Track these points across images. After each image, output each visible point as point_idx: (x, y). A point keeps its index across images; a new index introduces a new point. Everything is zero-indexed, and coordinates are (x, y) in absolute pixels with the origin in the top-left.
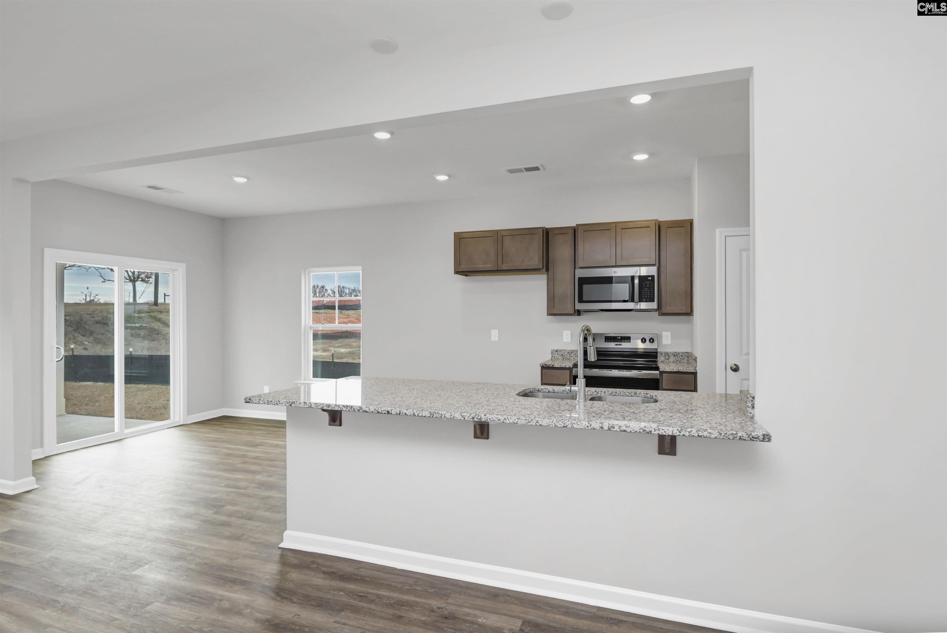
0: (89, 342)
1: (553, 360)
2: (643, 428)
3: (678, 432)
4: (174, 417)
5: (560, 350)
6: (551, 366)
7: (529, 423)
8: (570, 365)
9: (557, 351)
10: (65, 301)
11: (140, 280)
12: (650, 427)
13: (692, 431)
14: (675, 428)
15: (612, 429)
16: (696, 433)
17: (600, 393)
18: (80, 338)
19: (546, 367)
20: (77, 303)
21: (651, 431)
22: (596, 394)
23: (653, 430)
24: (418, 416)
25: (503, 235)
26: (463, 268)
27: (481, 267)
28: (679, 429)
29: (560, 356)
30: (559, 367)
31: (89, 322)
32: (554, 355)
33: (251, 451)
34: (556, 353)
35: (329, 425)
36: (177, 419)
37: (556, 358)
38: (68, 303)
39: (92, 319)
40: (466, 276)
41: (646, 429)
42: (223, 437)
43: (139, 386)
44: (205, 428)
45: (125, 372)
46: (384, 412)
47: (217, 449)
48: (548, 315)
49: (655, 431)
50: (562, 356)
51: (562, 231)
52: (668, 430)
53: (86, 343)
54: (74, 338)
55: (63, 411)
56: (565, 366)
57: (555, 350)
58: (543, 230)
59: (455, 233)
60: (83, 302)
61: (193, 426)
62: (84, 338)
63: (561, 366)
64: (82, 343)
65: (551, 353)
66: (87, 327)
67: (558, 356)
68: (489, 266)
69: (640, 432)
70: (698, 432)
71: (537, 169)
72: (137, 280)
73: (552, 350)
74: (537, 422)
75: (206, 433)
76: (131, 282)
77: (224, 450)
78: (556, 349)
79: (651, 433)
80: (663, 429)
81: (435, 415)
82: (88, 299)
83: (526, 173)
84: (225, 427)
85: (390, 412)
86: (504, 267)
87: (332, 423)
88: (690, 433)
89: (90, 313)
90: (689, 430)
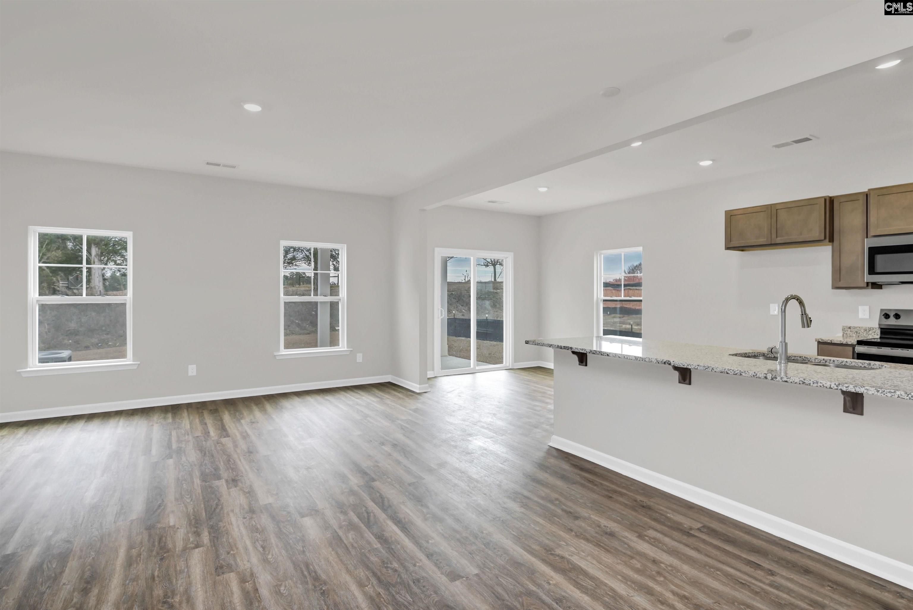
0: (465, 310)
1: (845, 337)
2: (803, 380)
3: (835, 386)
4: (506, 363)
5: (854, 327)
6: (828, 341)
7: (706, 370)
8: (853, 342)
9: (850, 328)
10: (448, 281)
11: (499, 263)
12: (809, 380)
13: (849, 386)
14: (833, 383)
15: (774, 379)
16: (853, 389)
17: (828, 362)
18: (460, 307)
19: (822, 342)
20: (460, 282)
21: (810, 384)
22: (824, 362)
23: (812, 383)
24: (627, 358)
25: (777, 208)
26: (734, 243)
27: (752, 242)
28: (837, 384)
29: (854, 333)
30: (839, 343)
31: (465, 296)
32: (846, 332)
33: (549, 390)
34: (849, 330)
35: (579, 365)
36: (508, 365)
37: (848, 335)
38: (450, 282)
39: (468, 294)
40: (742, 250)
41: (806, 381)
42: (535, 380)
43: (491, 342)
44: (524, 373)
45: (477, 329)
46: (605, 355)
47: (528, 386)
48: (833, 288)
49: (813, 384)
50: (857, 333)
51: (851, 198)
52: (826, 384)
53: (464, 311)
54: (457, 307)
55: (447, 353)
56: (847, 342)
57: (847, 326)
58: (825, 200)
59: (725, 211)
60: (464, 281)
61: (517, 370)
62: (462, 307)
63: (841, 343)
64: (461, 312)
65: (843, 330)
66: (464, 299)
67: (851, 334)
68: (762, 241)
69: (800, 384)
70: (855, 388)
71: (807, 139)
72: (497, 264)
73: (843, 326)
74: (713, 369)
75: (526, 376)
76: (492, 265)
77: (533, 388)
78: (849, 325)
79: (810, 385)
80: (821, 383)
81: (638, 359)
82: (467, 280)
83: (795, 145)
84: (538, 374)
85: (609, 355)
86: (779, 240)
87: (580, 363)
88: (847, 388)
89: (467, 289)
90: (847, 385)
